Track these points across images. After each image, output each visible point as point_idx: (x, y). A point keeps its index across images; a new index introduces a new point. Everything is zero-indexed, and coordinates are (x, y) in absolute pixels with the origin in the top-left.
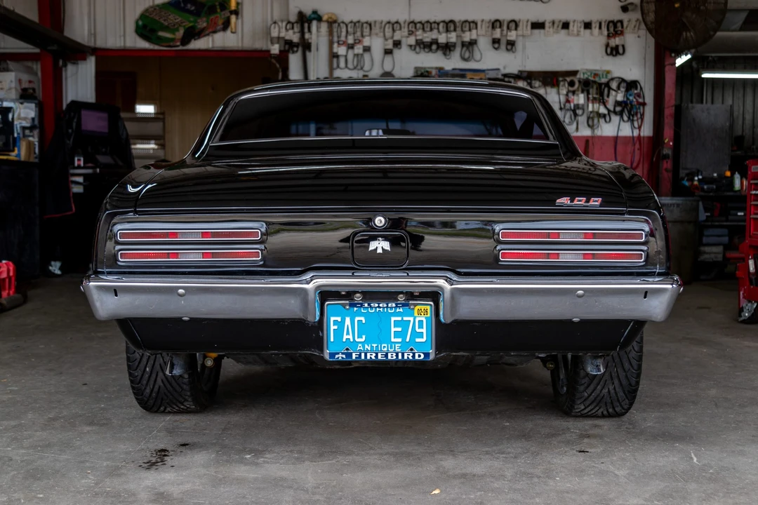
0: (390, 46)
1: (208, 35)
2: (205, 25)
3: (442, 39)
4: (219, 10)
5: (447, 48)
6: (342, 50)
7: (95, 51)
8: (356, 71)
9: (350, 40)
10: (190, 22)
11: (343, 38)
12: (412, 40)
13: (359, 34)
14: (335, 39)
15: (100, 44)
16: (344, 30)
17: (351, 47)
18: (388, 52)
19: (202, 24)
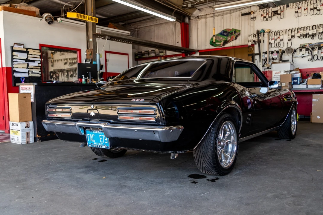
0: (290, 38)
1: (231, 42)
2: (230, 39)
3: (311, 32)
4: (234, 34)
5: (313, 36)
6: (272, 41)
7: (198, 51)
8: (278, 48)
9: (276, 37)
10: (225, 38)
11: (273, 37)
12: (299, 35)
13: (279, 35)
14: (270, 38)
15: (200, 49)
16: (273, 34)
17: (276, 40)
18: (290, 40)
19: (229, 38)
